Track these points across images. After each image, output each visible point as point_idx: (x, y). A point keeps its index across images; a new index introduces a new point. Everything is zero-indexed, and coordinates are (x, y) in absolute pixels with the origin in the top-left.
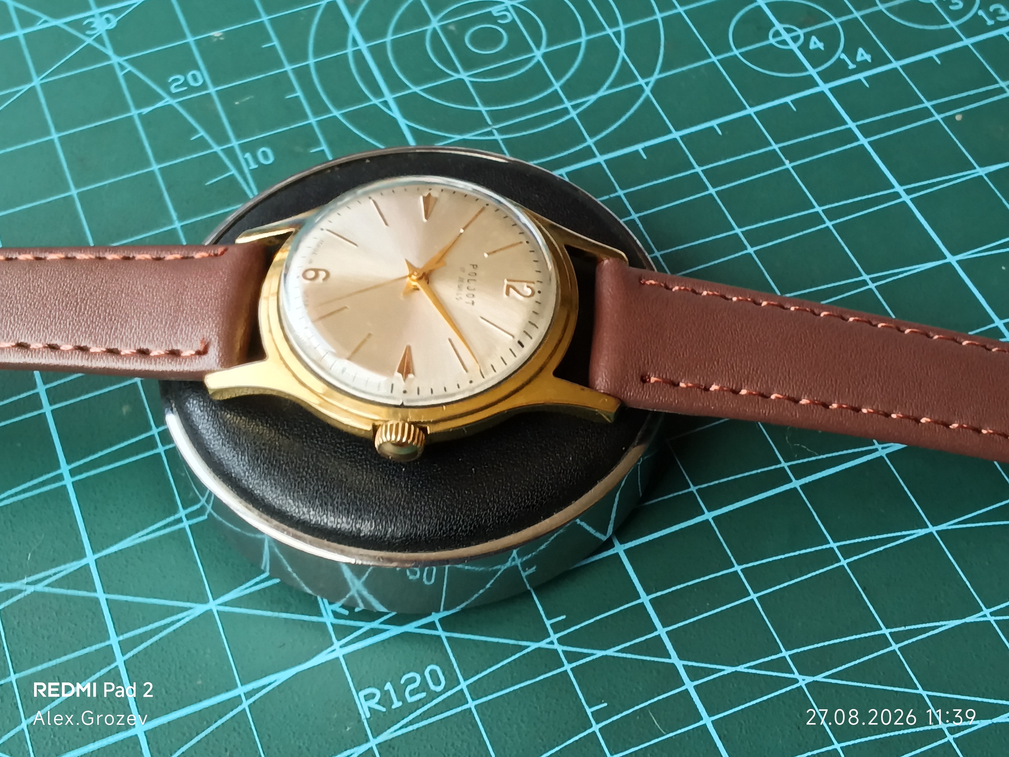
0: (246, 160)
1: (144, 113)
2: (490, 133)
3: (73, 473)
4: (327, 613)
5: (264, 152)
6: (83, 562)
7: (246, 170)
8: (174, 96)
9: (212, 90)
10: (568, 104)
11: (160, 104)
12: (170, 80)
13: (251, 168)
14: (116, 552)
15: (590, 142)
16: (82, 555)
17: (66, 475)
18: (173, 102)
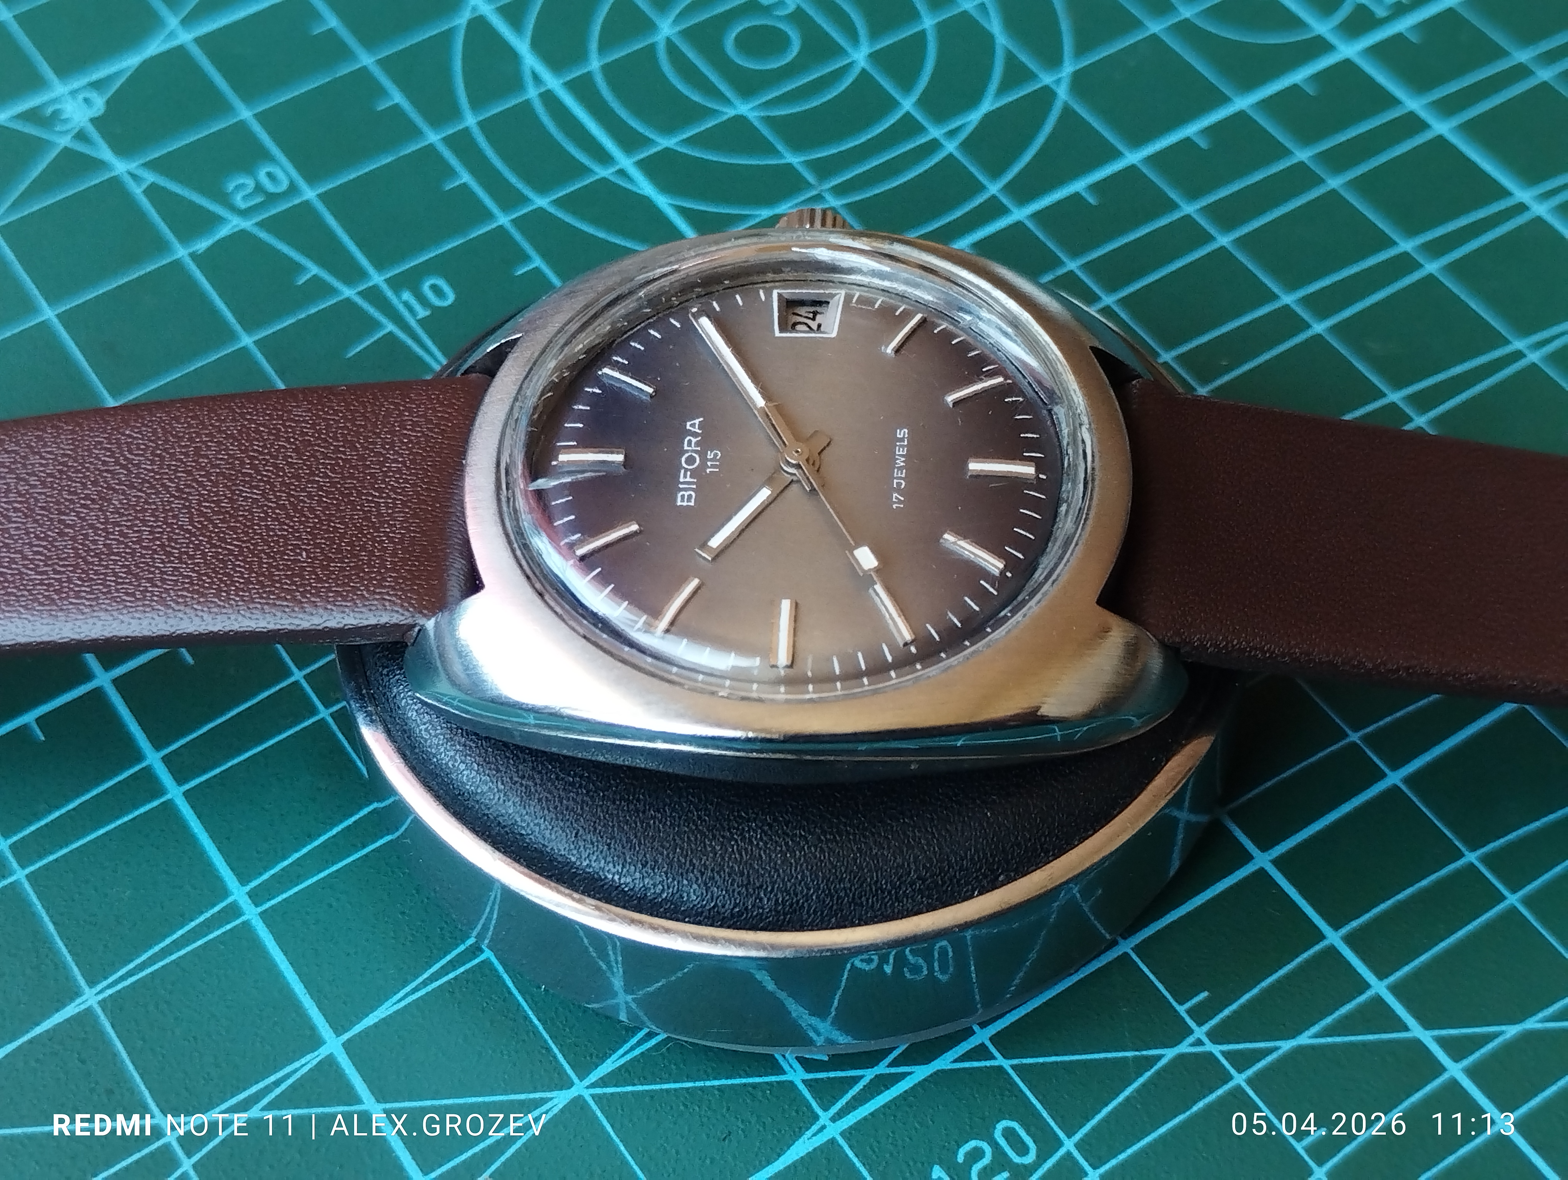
0: (407, 305)
1: (200, 252)
2: (819, 198)
3: (256, 897)
4: (791, 1067)
5: (434, 288)
6: (323, 1052)
7: (413, 323)
8: (244, 213)
9: (310, 194)
10: (935, 132)
11: (224, 232)
12: (231, 187)
13: (418, 317)
14: (376, 1025)
15: (994, 188)
16: (316, 1042)
17: (245, 903)
18: (246, 224)
